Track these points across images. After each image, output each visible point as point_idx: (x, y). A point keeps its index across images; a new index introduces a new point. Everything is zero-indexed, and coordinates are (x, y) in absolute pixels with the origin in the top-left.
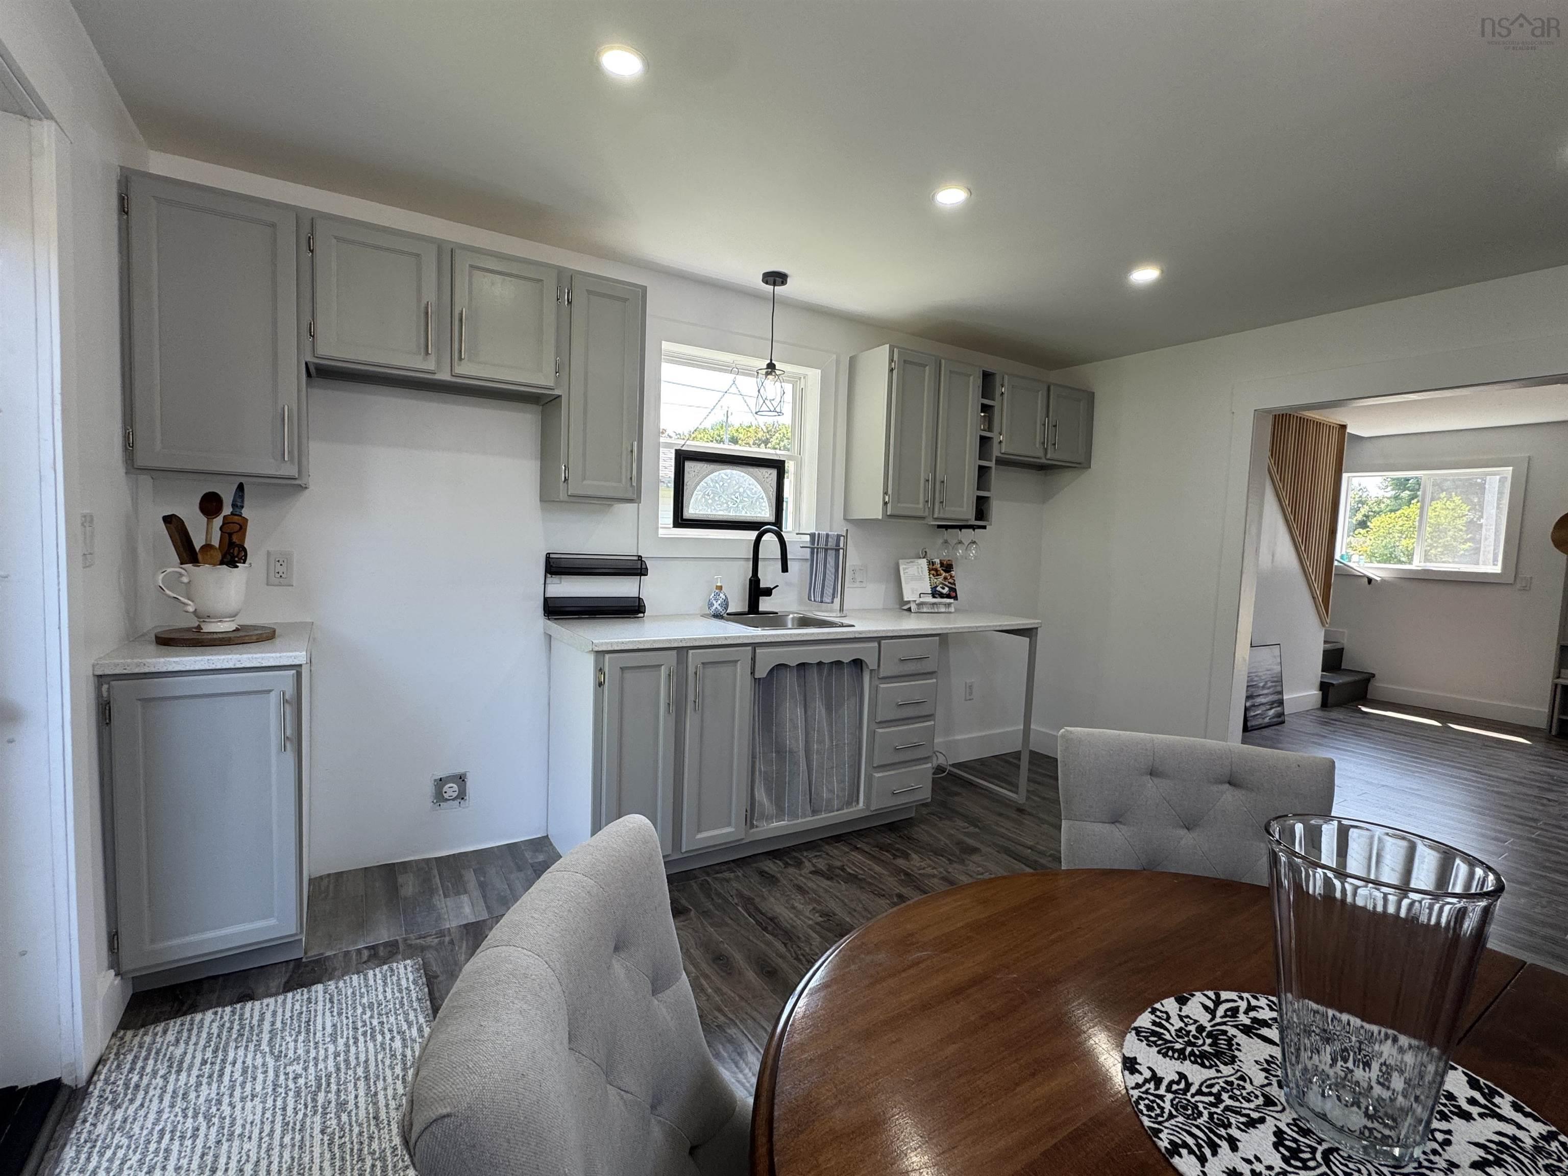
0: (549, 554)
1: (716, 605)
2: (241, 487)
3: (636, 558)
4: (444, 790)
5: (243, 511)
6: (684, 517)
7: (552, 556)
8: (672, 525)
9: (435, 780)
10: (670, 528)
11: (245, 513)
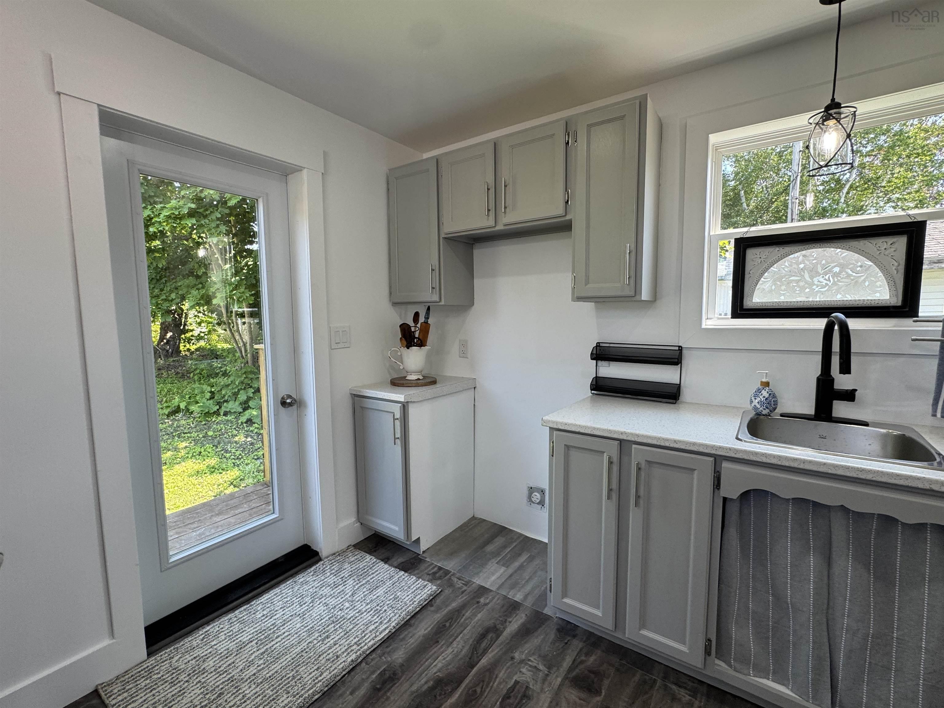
0: (599, 343)
1: (755, 402)
2: (429, 309)
3: (677, 348)
4: (532, 496)
5: (429, 320)
6: (745, 307)
7: (601, 345)
8: (730, 316)
9: (528, 487)
10: (728, 318)
11: (430, 321)
